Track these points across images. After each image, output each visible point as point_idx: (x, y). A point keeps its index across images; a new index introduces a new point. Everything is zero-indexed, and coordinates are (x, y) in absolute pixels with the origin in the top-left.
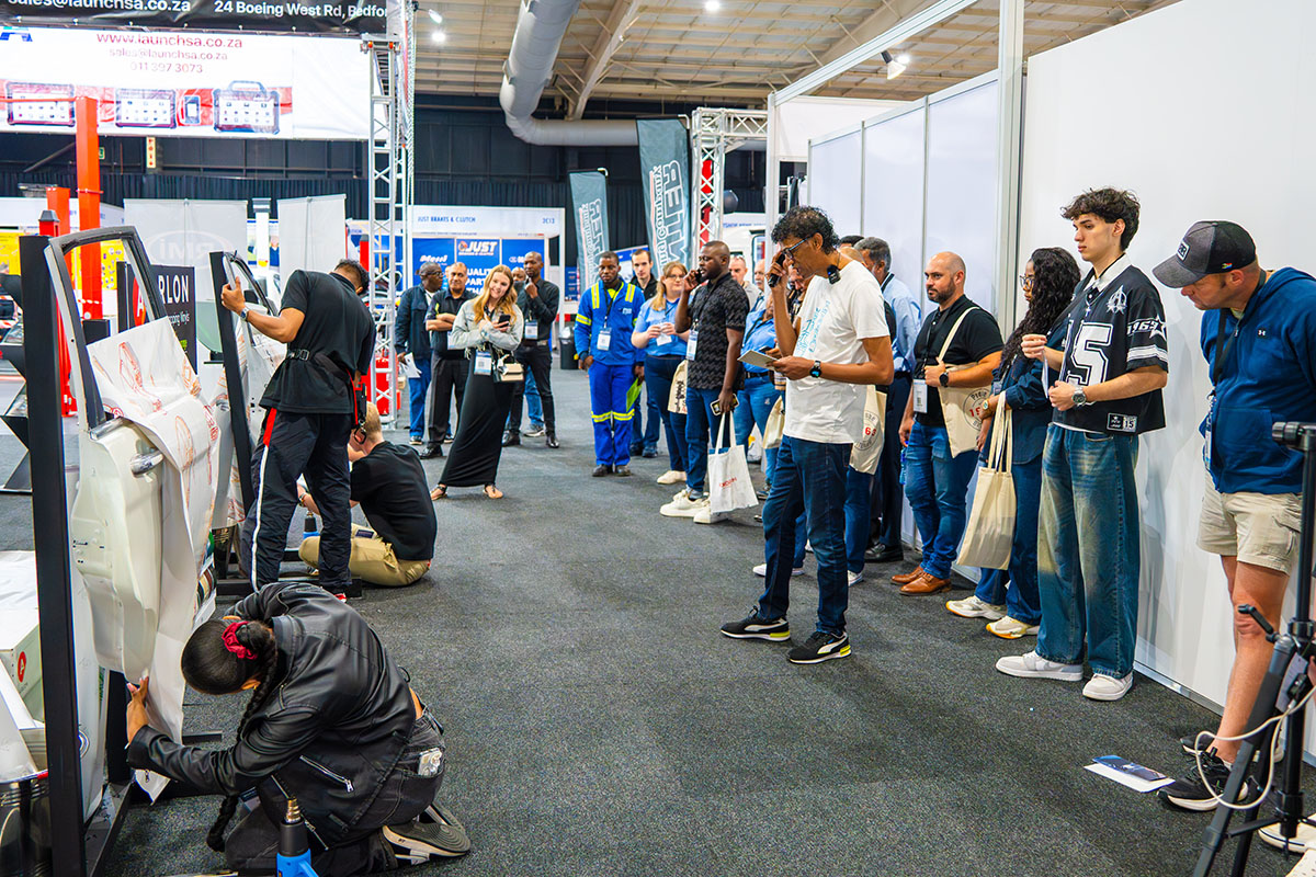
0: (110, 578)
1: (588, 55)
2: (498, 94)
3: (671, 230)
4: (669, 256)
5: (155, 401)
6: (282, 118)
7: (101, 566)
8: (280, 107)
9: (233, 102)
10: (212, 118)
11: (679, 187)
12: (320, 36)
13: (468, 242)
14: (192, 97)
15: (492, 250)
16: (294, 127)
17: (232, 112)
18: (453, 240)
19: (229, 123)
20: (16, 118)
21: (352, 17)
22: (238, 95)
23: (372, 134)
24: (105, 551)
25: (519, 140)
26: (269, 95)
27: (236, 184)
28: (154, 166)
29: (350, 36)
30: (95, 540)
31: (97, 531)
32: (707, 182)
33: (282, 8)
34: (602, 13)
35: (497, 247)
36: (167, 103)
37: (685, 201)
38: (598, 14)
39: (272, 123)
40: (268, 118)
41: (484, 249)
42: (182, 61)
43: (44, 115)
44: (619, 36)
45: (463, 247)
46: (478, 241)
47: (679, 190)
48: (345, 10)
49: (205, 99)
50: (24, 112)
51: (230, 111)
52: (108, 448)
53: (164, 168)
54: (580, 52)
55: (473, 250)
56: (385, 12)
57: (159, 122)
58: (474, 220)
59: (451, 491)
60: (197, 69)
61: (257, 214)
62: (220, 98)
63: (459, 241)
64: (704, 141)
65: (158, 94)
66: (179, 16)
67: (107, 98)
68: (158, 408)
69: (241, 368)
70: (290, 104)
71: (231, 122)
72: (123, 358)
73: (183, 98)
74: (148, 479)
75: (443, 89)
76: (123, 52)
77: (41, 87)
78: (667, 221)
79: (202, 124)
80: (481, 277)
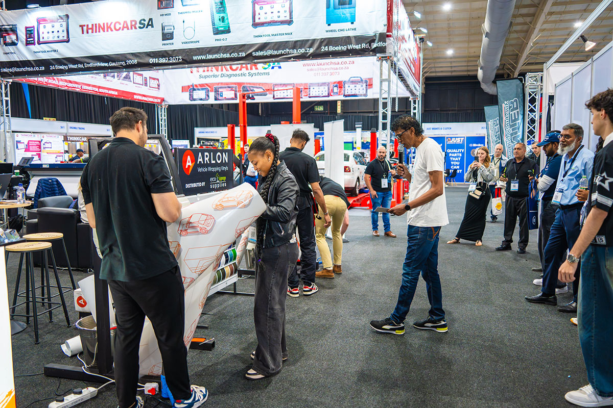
1: (518, 54)
2: (477, 74)
3: (513, 130)
4: (512, 142)
6: (368, 90)
8: (368, 86)
9: (350, 86)
10: (343, 92)
11: (517, 110)
12: (361, 56)
13: (451, 138)
14: (335, 84)
15: (462, 141)
16: (373, 94)
17: (350, 89)
18: (445, 137)
19: (349, 94)
20: (276, 97)
21: (373, 47)
22: (353, 82)
23: (381, 95)
25: (487, 94)
26: (364, 82)
27: (370, 117)
28: (340, 112)
29: (372, 56)
32: (532, 107)
33: (346, 47)
34: (523, 34)
35: (464, 140)
36: (327, 87)
37: (521, 117)
38: (521, 35)
39: (365, 93)
40: (363, 91)
41: (458, 141)
42: (332, 71)
43: (285, 95)
44: (531, 44)
45: (449, 140)
46: (456, 137)
47: (518, 112)
48: (370, 45)
49: (340, 85)
50: (278, 94)
51: (349, 89)
53: (344, 113)
54: (515, 53)
55: (453, 141)
56: (386, 44)
57: (324, 95)
58: (450, 128)
59: (461, 240)
60: (337, 73)
61: (357, 129)
62: (346, 85)
63: (447, 138)
64: (530, 88)
65: (324, 84)
66: (309, 54)
67: (306, 87)
70: (372, 85)
71: (350, 93)
73: (332, 85)
75: (454, 74)
76: (311, 70)
77: (285, 85)
78: (511, 126)
79: (339, 95)
80: (456, 153)
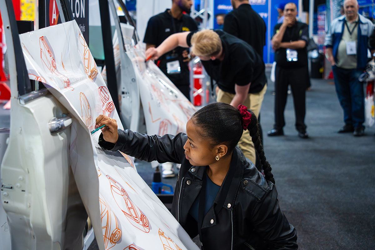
0: (28, 215)
5: (66, 80)
7: (21, 206)
24: (26, 194)
30: (18, 185)
31: (21, 177)
52: (32, 111)
68: (68, 85)
69: (116, 67)
72: (43, 47)
74: (61, 137)
